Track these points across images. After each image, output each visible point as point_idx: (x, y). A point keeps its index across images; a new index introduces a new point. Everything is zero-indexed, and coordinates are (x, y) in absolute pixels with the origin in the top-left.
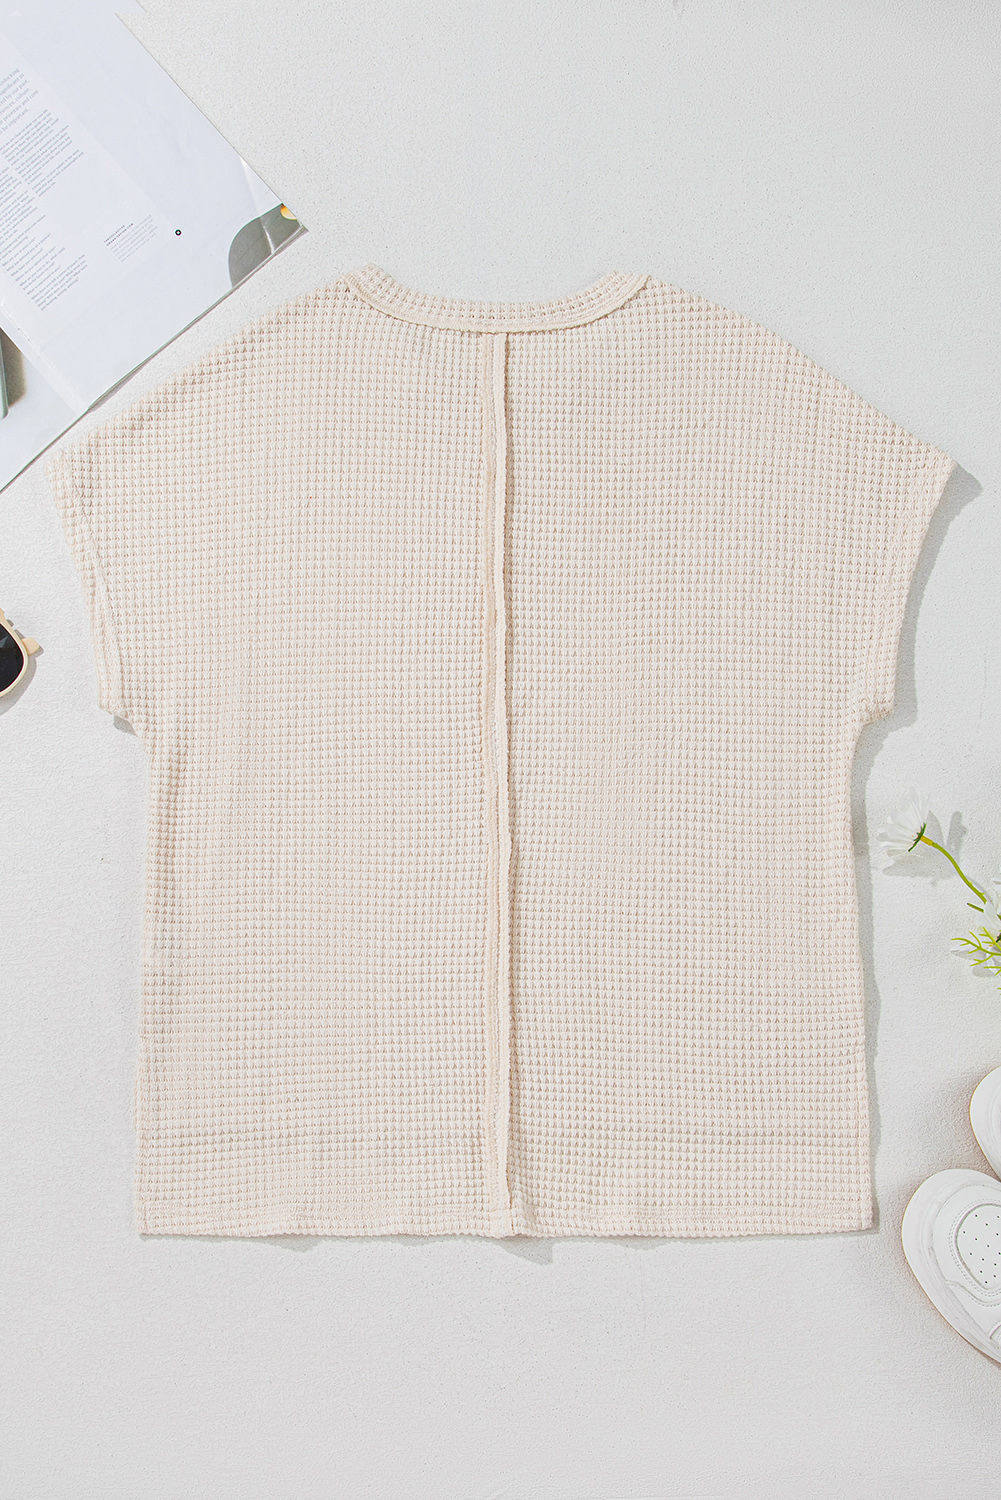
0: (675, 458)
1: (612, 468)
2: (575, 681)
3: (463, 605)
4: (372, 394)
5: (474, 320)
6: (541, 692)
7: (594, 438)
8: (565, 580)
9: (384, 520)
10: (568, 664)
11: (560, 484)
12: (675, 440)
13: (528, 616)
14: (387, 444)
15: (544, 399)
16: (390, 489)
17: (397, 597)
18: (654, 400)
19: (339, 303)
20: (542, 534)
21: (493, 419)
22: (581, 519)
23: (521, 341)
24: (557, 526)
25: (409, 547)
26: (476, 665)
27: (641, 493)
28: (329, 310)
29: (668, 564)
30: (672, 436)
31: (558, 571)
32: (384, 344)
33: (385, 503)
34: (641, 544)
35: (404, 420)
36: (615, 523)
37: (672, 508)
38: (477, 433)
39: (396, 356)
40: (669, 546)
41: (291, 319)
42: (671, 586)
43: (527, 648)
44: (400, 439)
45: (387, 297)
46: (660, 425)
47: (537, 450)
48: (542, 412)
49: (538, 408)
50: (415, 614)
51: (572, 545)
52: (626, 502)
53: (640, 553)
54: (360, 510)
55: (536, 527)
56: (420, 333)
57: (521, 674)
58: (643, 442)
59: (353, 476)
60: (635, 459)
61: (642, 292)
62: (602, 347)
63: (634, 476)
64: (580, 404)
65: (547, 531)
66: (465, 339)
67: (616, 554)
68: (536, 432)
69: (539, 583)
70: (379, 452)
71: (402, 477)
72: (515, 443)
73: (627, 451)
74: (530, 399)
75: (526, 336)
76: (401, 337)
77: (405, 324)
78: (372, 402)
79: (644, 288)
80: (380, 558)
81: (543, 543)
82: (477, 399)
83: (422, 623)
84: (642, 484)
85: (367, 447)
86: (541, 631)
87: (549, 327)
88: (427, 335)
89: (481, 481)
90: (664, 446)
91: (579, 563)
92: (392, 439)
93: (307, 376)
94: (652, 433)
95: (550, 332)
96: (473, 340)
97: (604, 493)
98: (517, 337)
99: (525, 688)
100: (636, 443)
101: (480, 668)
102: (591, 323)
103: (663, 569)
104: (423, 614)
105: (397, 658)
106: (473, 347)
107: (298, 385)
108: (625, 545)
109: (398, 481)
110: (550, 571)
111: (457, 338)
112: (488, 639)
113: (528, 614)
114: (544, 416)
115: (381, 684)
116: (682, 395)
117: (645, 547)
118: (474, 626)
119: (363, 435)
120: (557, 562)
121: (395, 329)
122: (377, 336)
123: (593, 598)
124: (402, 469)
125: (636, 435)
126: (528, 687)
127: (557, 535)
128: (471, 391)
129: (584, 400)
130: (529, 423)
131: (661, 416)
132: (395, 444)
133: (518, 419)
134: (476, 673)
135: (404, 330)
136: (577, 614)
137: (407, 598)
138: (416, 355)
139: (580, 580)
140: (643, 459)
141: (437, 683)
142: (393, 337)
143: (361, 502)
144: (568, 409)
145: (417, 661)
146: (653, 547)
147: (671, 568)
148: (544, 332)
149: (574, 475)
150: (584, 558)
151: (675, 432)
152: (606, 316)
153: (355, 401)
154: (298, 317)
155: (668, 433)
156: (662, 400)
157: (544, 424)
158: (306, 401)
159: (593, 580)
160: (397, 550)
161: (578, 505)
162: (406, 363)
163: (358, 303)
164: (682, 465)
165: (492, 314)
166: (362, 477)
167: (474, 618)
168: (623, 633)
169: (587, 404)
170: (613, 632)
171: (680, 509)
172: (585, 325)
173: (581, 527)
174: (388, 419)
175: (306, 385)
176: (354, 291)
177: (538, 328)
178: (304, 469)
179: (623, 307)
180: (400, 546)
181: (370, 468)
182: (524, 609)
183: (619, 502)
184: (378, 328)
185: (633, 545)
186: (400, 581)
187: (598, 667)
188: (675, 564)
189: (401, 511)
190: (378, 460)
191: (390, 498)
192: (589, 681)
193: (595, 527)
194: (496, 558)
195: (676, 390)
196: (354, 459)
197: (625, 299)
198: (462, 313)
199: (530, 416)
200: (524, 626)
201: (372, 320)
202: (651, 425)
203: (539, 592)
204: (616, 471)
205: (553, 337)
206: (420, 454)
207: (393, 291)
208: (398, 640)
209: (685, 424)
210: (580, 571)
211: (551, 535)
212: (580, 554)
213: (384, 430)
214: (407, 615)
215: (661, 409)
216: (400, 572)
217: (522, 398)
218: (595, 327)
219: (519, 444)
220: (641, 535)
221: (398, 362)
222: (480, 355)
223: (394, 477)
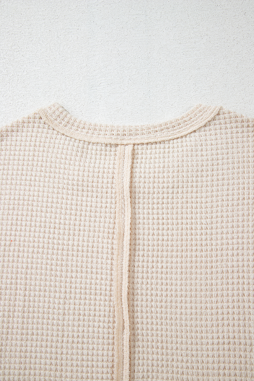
0: (240, 219)
1: (199, 226)
2: (177, 367)
3: (102, 313)
4: (51, 180)
5: (114, 137)
6: (154, 374)
7: (187, 208)
8: (169, 299)
9: (55, 257)
10: (173, 355)
11: (165, 238)
12: (240, 207)
13: (145, 322)
14: (58, 211)
15: (156, 185)
16: (59, 239)
17: (60, 306)
18: (226, 182)
19: (36, 125)
20: (154, 270)
21: (123, 198)
22: (179, 260)
23: (142, 149)
24: (164, 264)
25: (69, 274)
26: (110, 353)
27: (219, 242)
28: (30, 129)
29: (238, 289)
30: (238, 205)
31: (164, 293)
32: (60, 151)
33: (56, 247)
34: (220, 276)
35: (70, 197)
36: (202, 262)
37: (240, 252)
38: (113, 206)
39: (66, 159)
40: (239, 277)
41: (9, 134)
42: (241, 305)
43: (145, 344)
44: (67, 209)
45: (63, 123)
46: (230, 198)
47: (151, 217)
48: (154, 193)
49: (151, 190)
50: (71, 317)
51: (174, 276)
52: (209, 248)
53: (219, 281)
54: (41, 250)
55: (150, 265)
56: (81, 145)
57: (141, 362)
58: (219, 209)
59: (37, 229)
60: (214, 220)
61: (217, 117)
62: (192, 151)
63: (214, 231)
64: (178, 187)
65: (157, 267)
66: (108, 148)
67: (203, 282)
68: (150, 205)
69: (152, 300)
70: (53, 216)
71: (67, 232)
72: (137, 212)
73: (208, 215)
74: (147, 185)
75: (145, 146)
76: (70, 148)
77: (73, 140)
78: (51, 185)
79: (218, 114)
80: (51, 280)
81: (154, 275)
82: (114, 185)
83: (76, 323)
84: (219, 236)
85: (47, 212)
86: (154, 332)
87: (159, 140)
88: (85, 146)
89: (115, 236)
90: (233, 211)
91: (179, 288)
92: (62, 208)
93: (15, 167)
94: (225, 203)
95: (160, 143)
96: (113, 149)
97: (194, 242)
98: (140, 147)
99: (143, 371)
100: (214, 209)
101: (113, 355)
102: (186, 136)
103: (235, 292)
104: (77, 317)
105: (59, 345)
106: (112, 153)
107: (10, 172)
108: (209, 276)
109: (64, 234)
110: (159, 293)
111: (103, 148)
112: (118, 340)
113: (145, 321)
114: (155, 195)
115: (48, 361)
116: (244, 178)
117: (222, 278)
118: (109, 327)
119: (45, 204)
120: (164, 287)
121: (67, 142)
122: (56, 146)
123: (189, 311)
124: (67, 227)
125: (215, 204)
126: (145, 370)
127: (164, 270)
128: (110, 180)
129: (180, 184)
130: (146, 200)
131: (230, 192)
132: (63, 211)
133: (139, 198)
134: (110, 359)
135: (71, 143)
136: (178, 322)
137: (67, 307)
138: (78, 158)
139: (179, 299)
140: (219, 220)
141: (85, 363)
142: (65, 147)
143: (41, 245)
144: (170, 191)
145: (72, 348)
146: (228, 278)
147: (241, 292)
148: (156, 143)
149: (175, 232)
150: (181, 285)
151: (240, 202)
152: (195, 131)
153: (42, 184)
154: (13, 133)
155: (235, 203)
156: (231, 182)
157: (155, 201)
158: (14, 182)
159: (188, 299)
160: (61, 276)
161: (177, 251)
162: (72, 162)
163: (46, 126)
164: (245, 223)
165: (125, 133)
166: (42, 230)
167: (109, 322)
168: (210, 335)
169: (183, 187)
170: (203, 335)
171: (245, 252)
172: (182, 137)
173: (179, 265)
174: (60, 196)
175: (15, 173)
176: (44, 119)
177: (152, 141)
178: (10, 222)
179: (205, 126)
180: (64, 274)
181: (47, 225)
182: (142, 318)
183: (204, 248)
184: (57, 141)
185: (214, 276)
186: (62, 295)
187: (194, 359)
188: (243, 289)
189: (65, 253)
190: (52, 221)
191: (59, 244)
192: (187, 368)
193: (189, 265)
194: (123, 285)
195: (240, 175)
196: (38, 219)
197: (206, 121)
198: (107, 132)
199: (146, 195)
200: (143, 329)
201: (54, 136)
202: (224, 198)
203: (152, 306)
204: (202, 229)
205: (162, 146)
206: (78, 218)
207: (66, 120)
208: (60, 333)
209: (246, 196)
210: (179, 293)
211: (159, 270)
212: (179, 282)
213: (57, 203)
214: (67, 317)
215: (231, 187)
216: (63, 290)
217: (142, 185)
218: (188, 139)
219: (139, 213)
220: (219, 270)
221: (67, 162)
222: (117, 158)
223: (62, 231)
